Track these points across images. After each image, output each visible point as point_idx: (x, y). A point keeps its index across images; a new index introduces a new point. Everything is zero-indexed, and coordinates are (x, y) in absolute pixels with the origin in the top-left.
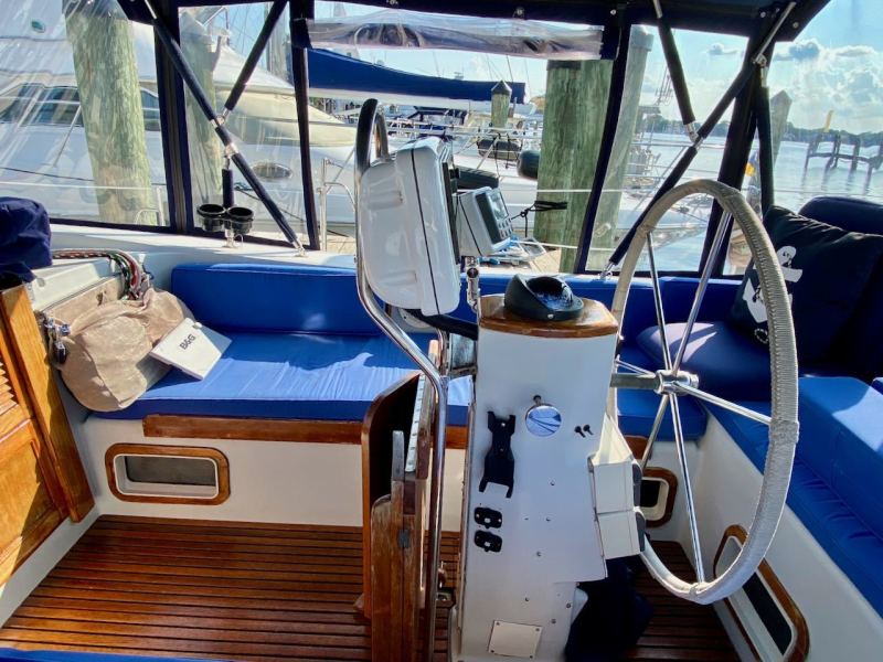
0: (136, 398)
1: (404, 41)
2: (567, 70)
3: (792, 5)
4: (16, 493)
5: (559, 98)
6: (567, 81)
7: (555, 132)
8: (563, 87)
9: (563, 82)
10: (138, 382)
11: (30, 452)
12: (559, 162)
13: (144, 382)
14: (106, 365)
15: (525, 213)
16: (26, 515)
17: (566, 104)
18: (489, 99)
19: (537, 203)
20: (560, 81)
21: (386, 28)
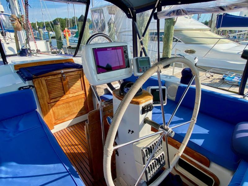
0: (101, 95)
1: (183, 14)
4: (79, 105)
10: (103, 92)
11: (84, 99)
13: (104, 93)
14: (98, 88)
16: (80, 109)
21: (178, 10)
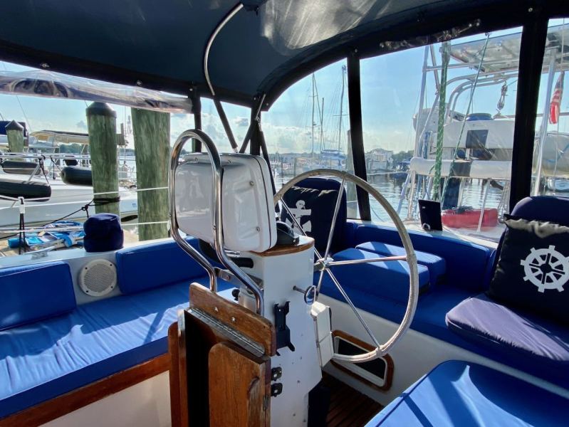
1: (54, 93)
2: (103, 117)
3: (265, 96)
5: (100, 133)
6: (104, 123)
7: (102, 154)
8: (102, 126)
9: (101, 124)
12: (108, 173)
15: (86, 208)
17: (106, 137)
18: (5, 134)
19: (95, 200)
20: (99, 123)
21: (40, 82)
